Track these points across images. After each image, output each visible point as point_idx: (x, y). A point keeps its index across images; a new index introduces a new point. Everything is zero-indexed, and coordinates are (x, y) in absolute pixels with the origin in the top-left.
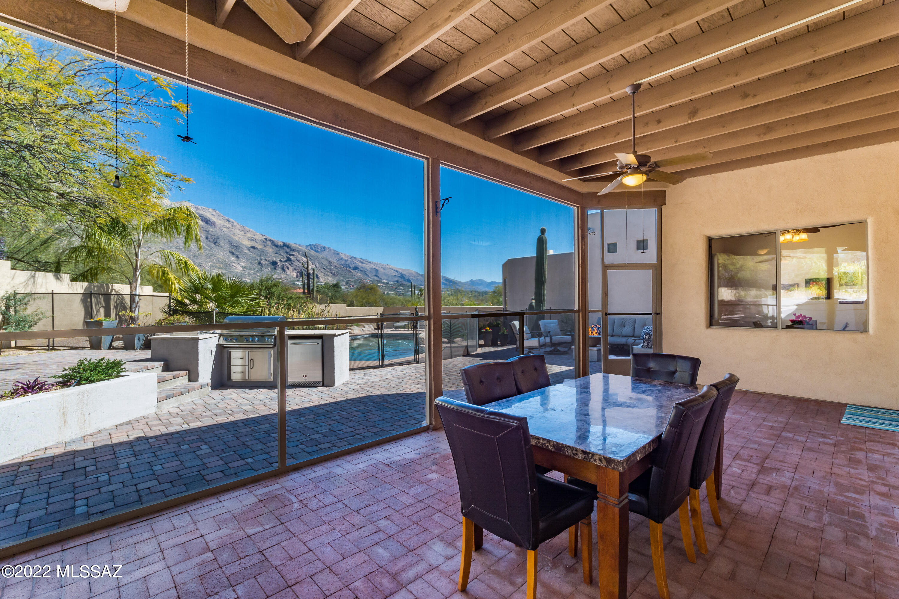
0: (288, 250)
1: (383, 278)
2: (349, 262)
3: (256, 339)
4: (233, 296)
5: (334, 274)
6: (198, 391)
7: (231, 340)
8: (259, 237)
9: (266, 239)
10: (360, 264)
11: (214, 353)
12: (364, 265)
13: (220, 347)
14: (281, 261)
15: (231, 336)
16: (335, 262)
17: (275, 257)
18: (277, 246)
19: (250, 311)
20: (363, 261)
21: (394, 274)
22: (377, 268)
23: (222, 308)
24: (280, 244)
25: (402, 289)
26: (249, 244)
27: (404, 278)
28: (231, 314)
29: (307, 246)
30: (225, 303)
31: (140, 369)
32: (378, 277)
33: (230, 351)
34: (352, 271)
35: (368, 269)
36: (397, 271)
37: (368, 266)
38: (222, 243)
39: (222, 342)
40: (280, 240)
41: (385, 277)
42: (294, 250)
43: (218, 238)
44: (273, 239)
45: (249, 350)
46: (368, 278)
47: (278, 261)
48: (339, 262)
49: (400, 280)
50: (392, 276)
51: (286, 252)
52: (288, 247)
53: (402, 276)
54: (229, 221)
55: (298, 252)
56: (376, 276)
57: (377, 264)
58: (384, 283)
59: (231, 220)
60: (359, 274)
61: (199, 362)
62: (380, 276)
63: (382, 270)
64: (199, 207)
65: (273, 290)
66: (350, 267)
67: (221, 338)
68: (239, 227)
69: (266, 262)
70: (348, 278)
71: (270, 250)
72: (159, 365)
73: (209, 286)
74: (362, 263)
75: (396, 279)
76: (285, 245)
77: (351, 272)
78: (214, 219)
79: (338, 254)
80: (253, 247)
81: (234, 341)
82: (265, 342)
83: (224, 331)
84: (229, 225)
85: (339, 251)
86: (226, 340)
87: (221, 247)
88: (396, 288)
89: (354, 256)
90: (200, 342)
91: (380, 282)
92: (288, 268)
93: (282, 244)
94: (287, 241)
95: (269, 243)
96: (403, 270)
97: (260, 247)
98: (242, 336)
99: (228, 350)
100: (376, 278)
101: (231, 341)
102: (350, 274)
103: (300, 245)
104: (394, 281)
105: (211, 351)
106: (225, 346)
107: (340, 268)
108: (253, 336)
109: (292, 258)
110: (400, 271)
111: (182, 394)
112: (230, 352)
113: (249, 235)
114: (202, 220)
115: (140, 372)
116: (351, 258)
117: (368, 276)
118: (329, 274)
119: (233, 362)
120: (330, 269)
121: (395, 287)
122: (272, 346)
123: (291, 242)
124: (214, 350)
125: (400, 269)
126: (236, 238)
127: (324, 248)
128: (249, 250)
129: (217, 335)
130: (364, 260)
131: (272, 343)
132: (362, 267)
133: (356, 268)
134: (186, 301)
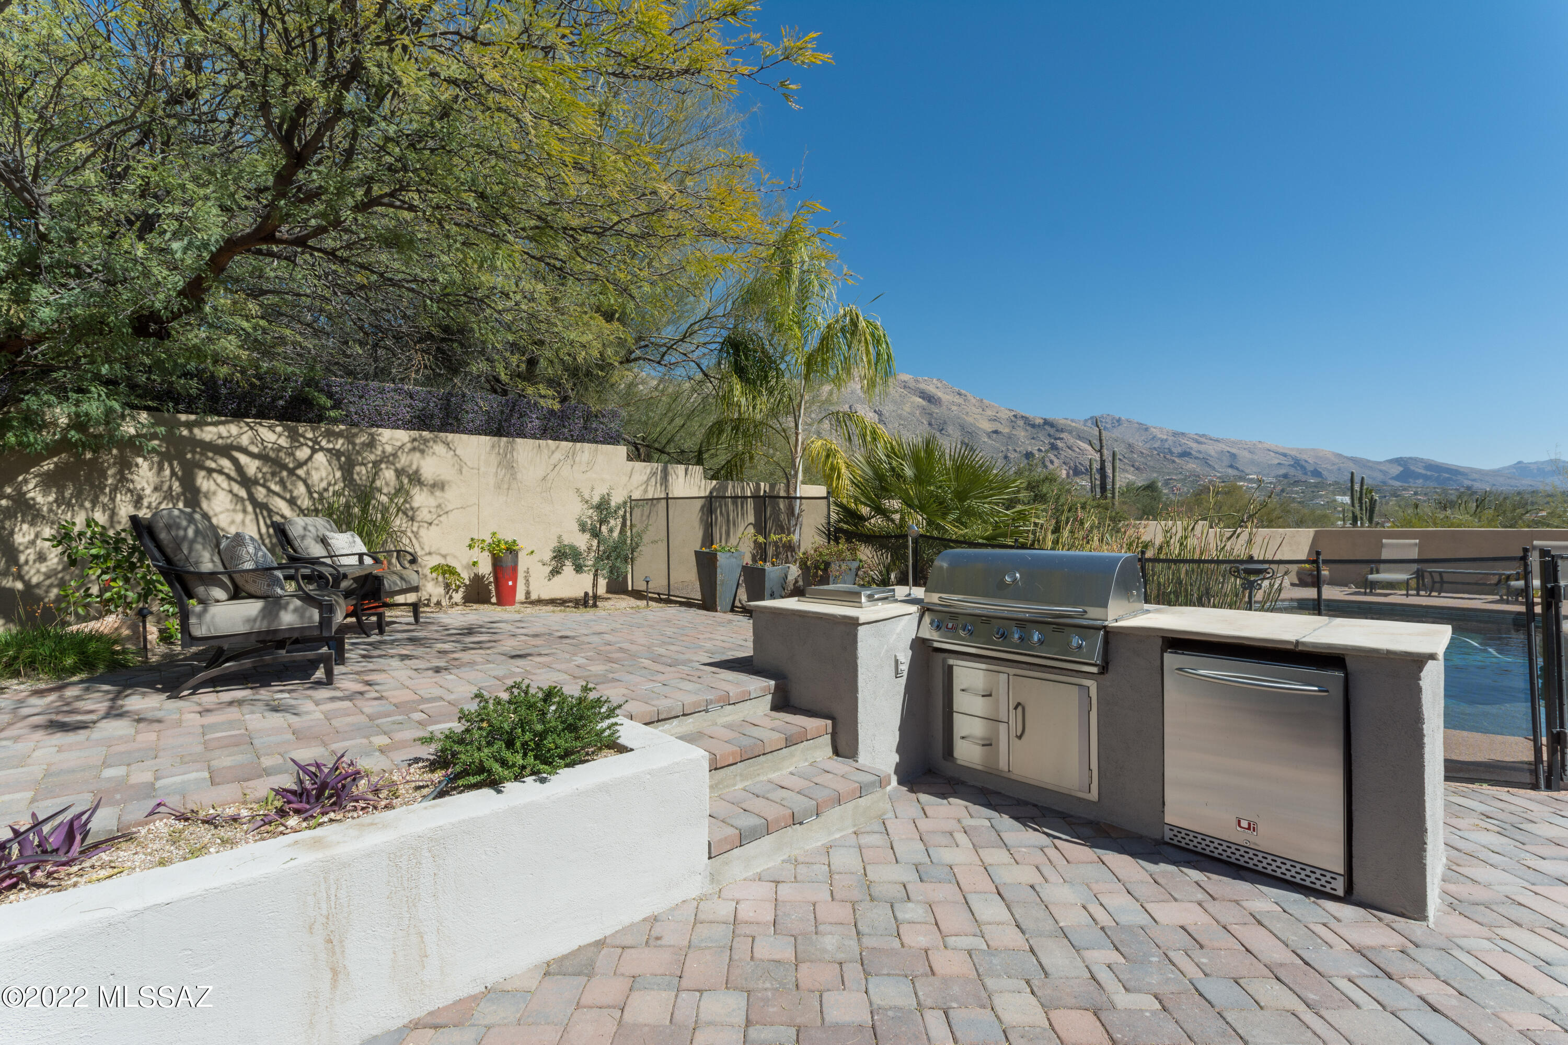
0: (1052, 431)
1: (1247, 471)
2: (1170, 442)
3: (1036, 637)
4: (961, 496)
5: (1138, 469)
6: (850, 805)
7: (954, 628)
8: (1005, 414)
9: (1015, 416)
10: (1194, 445)
11: (904, 668)
12: (1202, 448)
13: (920, 646)
14: (1039, 450)
15: (954, 616)
16: (1139, 445)
17: (1030, 444)
18: (1033, 426)
19: (1005, 535)
20: (1203, 440)
21: (1276, 461)
22: (1234, 451)
23: (939, 527)
24: (1039, 421)
25: (1297, 493)
26: (988, 426)
27: (1303, 468)
28: (959, 543)
29: (1086, 421)
30: (944, 516)
31: (708, 702)
32: (1237, 469)
33: (951, 662)
34: (1177, 460)
35: (1213, 453)
36: (1285, 455)
37: (1211, 449)
38: (950, 429)
39: (927, 633)
40: (1037, 414)
41: (1255, 469)
42: (1062, 431)
43: (945, 423)
44: (1027, 415)
45: (1012, 671)
46: (1213, 473)
47: (1036, 452)
48: (1148, 445)
49: (1292, 472)
50: (1270, 466)
51: (1049, 435)
52: (1052, 425)
53: (1297, 463)
54: (960, 394)
55: (1070, 432)
56: (1231, 466)
57: (1234, 443)
58: (1251, 481)
59: (963, 392)
60: (1192, 466)
61: (860, 696)
62: (1241, 468)
63: (1246, 454)
64: (920, 379)
65: (1044, 490)
66: (1171, 453)
67: (927, 619)
68: (974, 401)
69: (1016, 455)
70: (1169, 474)
71: (1021, 434)
72: (763, 689)
73: (909, 472)
74: (1199, 443)
75: (1282, 471)
76: (1046, 422)
77: (1174, 462)
78: (940, 394)
79: (1147, 429)
80: (996, 432)
81: (962, 633)
82: (1067, 649)
83: (935, 598)
84: (961, 401)
85: (1148, 422)
86: (938, 628)
87: (949, 436)
88: (1283, 491)
89: (1180, 430)
90: (862, 631)
91: (1241, 478)
92: (1052, 462)
93: (1042, 421)
94: (1050, 416)
95: (1021, 423)
96: (1301, 451)
97: (1006, 430)
98: (986, 619)
99: (944, 660)
100: (1231, 471)
101: (952, 632)
102: (1171, 466)
103: (1072, 421)
104: (1276, 477)
105: (897, 661)
106: (936, 645)
107: (1152, 456)
108: (1023, 624)
109: (1059, 444)
110: (1293, 453)
111: (795, 820)
112: (951, 667)
113: (989, 413)
114: (923, 398)
115: (707, 711)
116: (1175, 434)
117: (1214, 469)
118: (1128, 468)
119: (961, 701)
120: (1130, 459)
121: (1279, 488)
122: (1094, 670)
123: (1057, 415)
124: (905, 657)
125: (1292, 449)
126: (970, 420)
127: (1119, 420)
128: (989, 437)
129: (914, 609)
130: (1204, 435)
131: (1097, 658)
132: (1200, 452)
133: (1185, 454)
134: (865, 510)
